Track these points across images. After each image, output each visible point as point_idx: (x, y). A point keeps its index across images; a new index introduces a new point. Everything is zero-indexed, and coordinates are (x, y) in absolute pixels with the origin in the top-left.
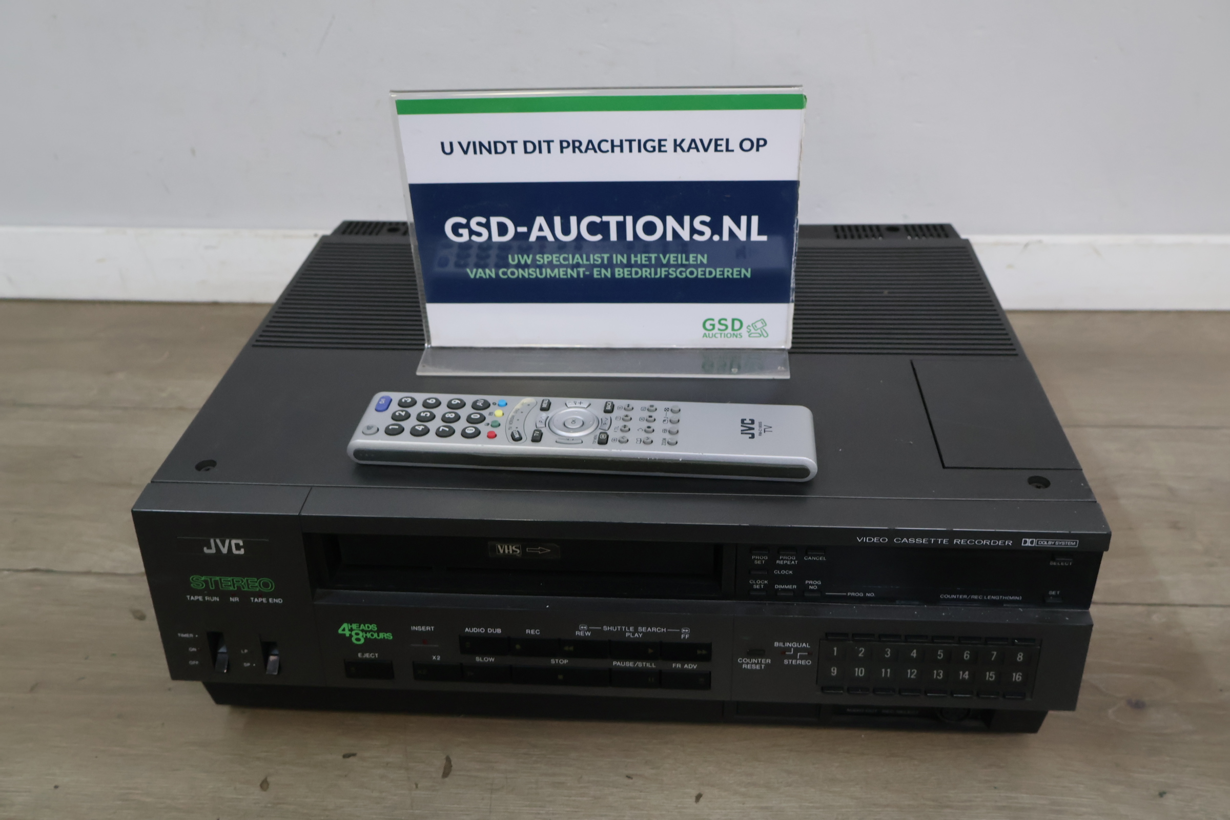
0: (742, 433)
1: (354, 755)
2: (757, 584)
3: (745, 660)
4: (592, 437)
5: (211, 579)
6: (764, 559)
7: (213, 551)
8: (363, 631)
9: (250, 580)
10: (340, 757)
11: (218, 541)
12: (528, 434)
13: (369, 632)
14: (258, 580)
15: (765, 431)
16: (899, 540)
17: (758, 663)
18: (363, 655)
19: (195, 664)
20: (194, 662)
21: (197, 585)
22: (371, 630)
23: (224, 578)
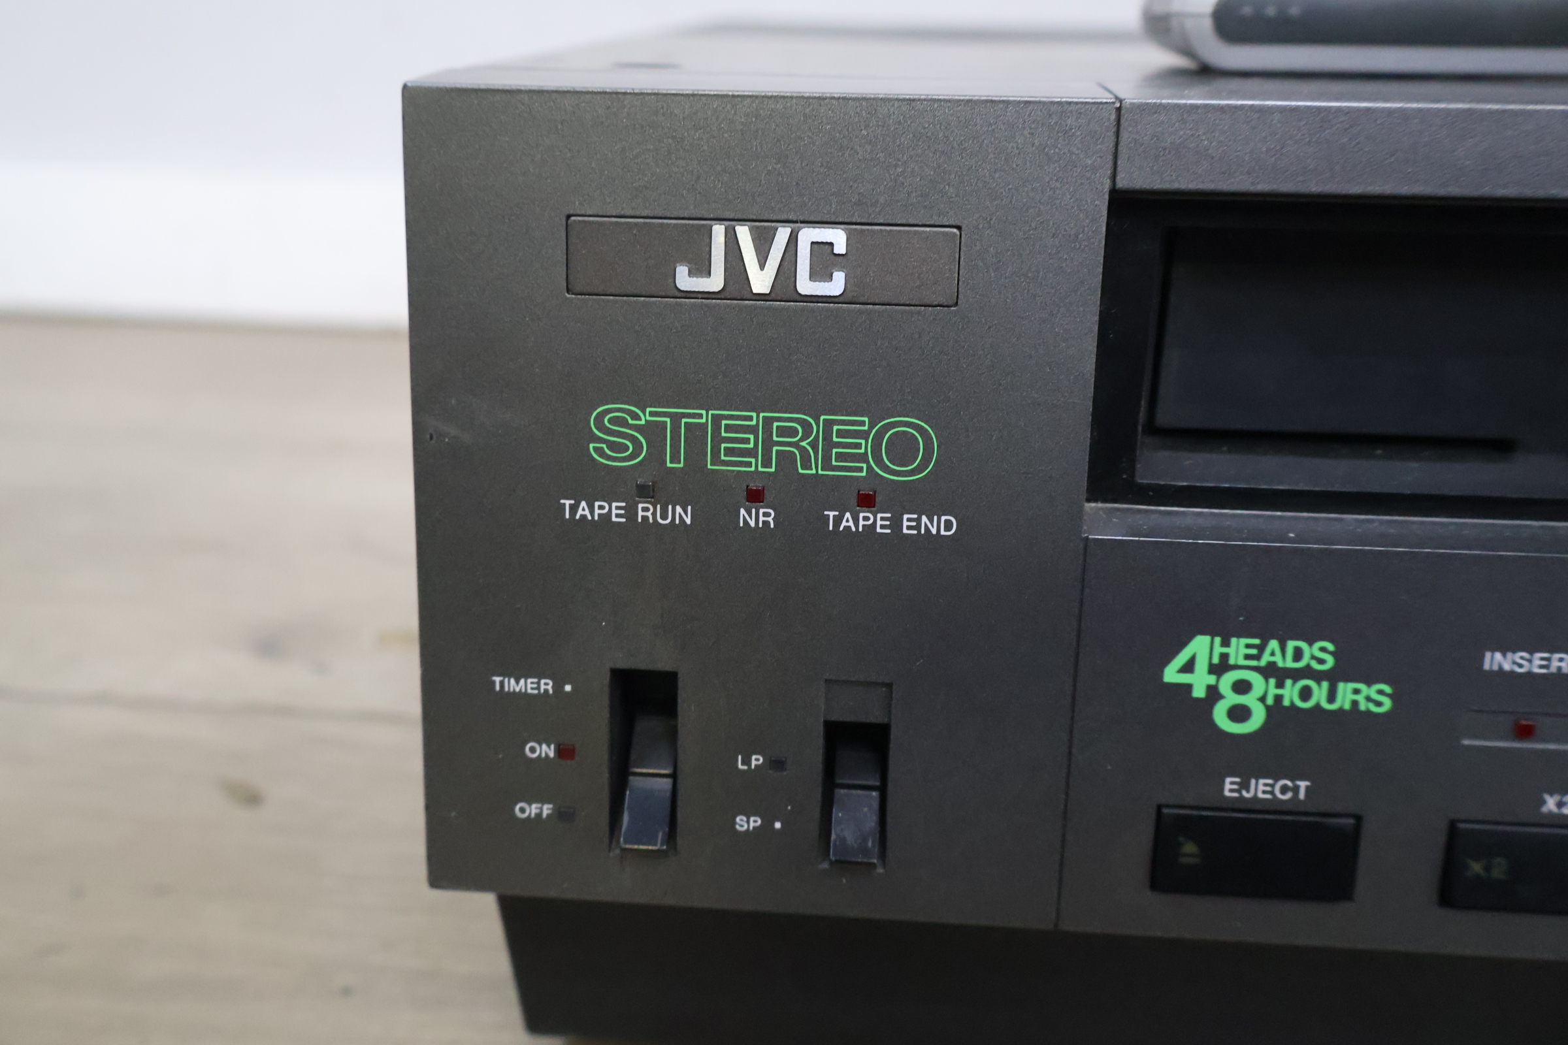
5: (676, 418)
7: (715, 282)
8: (1269, 671)
9: (843, 421)
11: (744, 233)
13: (1296, 675)
14: (871, 427)
18: (1245, 785)
19: (539, 815)
20: (533, 810)
21: (613, 446)
22: (1308, 666)
23: (731, 416)
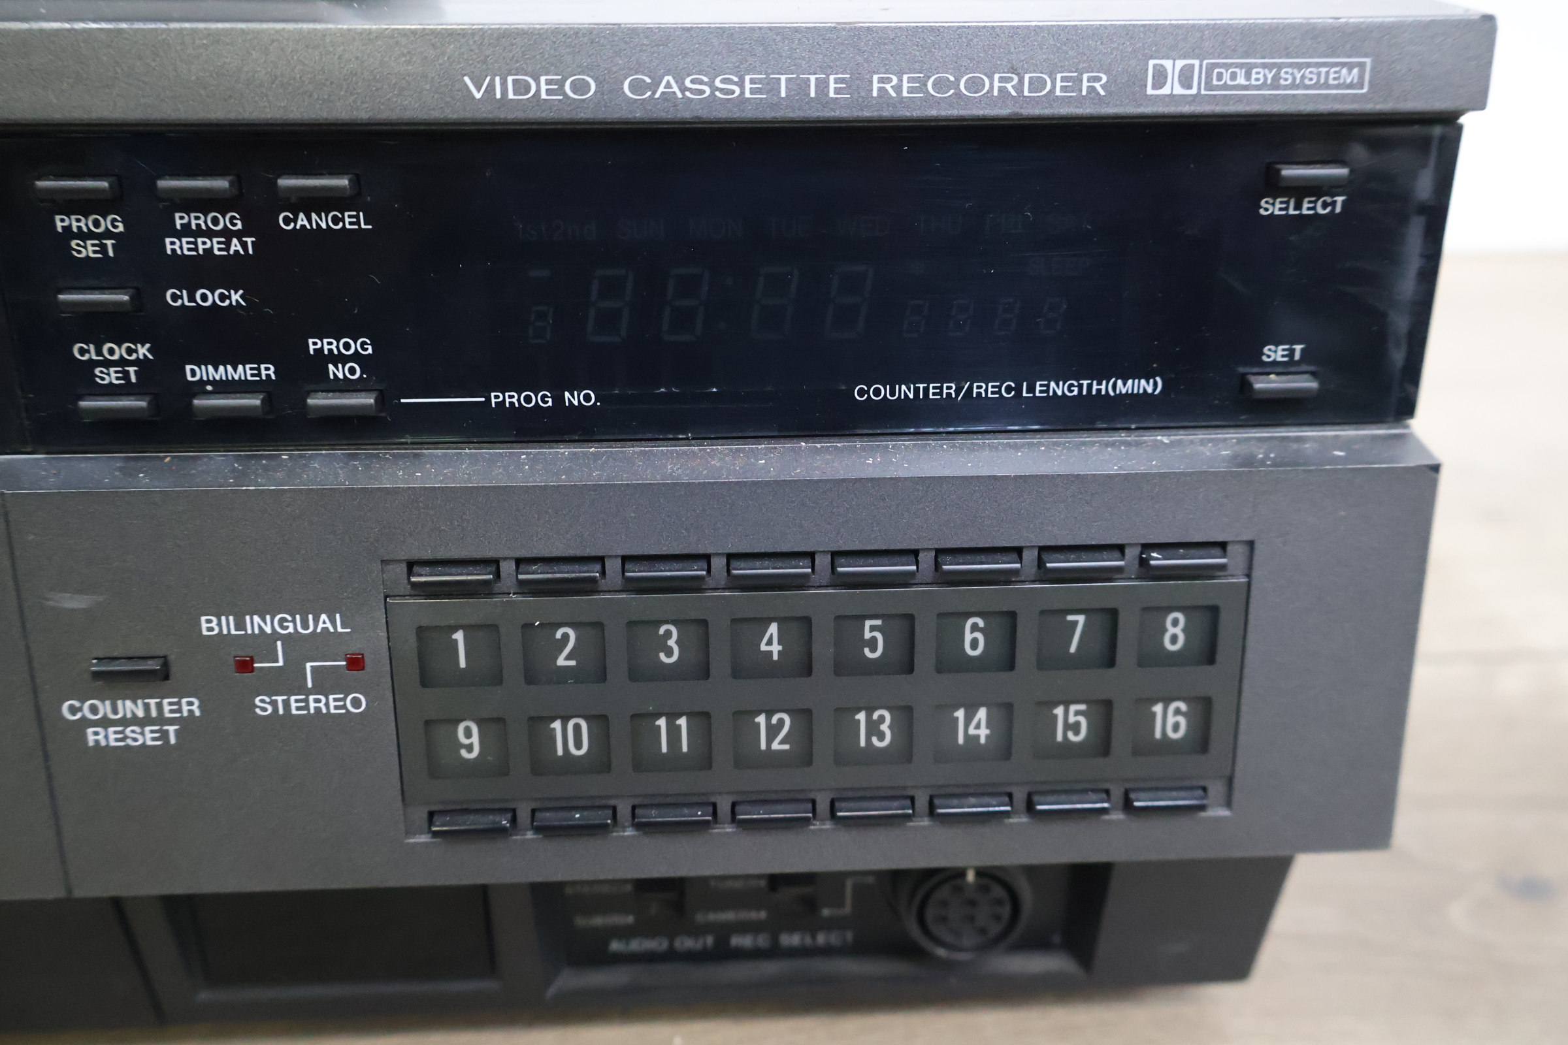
2: (107, 364)
3: (94, 709)
6: (108, 234)
16: (643, 86)
17: (146, 721)
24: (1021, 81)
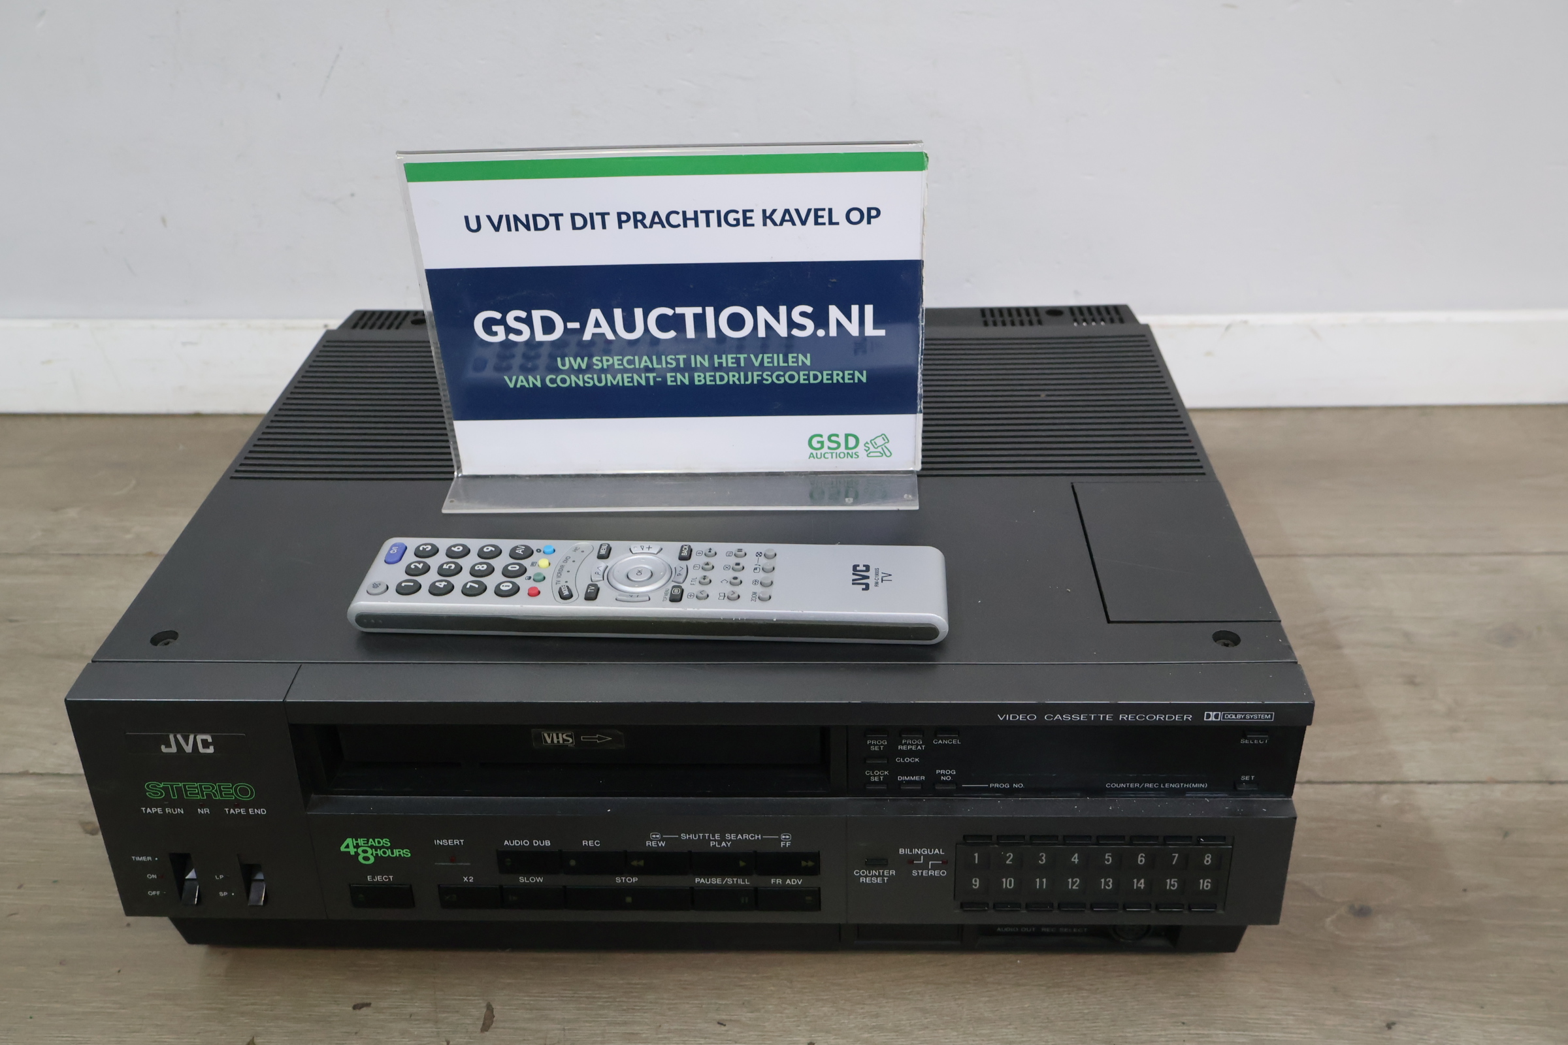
0: (853, 584)
1: (368, 1005)
2: (875, 776)
3: (863, 873)
4: (662, 592)
5: (172, 786)
6: (882, 745)
7: (174, 749)
8: (372, 847)
9: (224, 785)
10: (351, 1009)
11: (179, 737)
12: (580, 590)
13: (381, 848)
14: (233, 786)
15: (882, 580)
16: (1051, 717)
17: (879, 876)
18: (373, 878)
19: (156, 894)
20: (154, 893)
21: (153, 793)
22: (383, 845)
23: (189, 784)
24: (1165, 717)
